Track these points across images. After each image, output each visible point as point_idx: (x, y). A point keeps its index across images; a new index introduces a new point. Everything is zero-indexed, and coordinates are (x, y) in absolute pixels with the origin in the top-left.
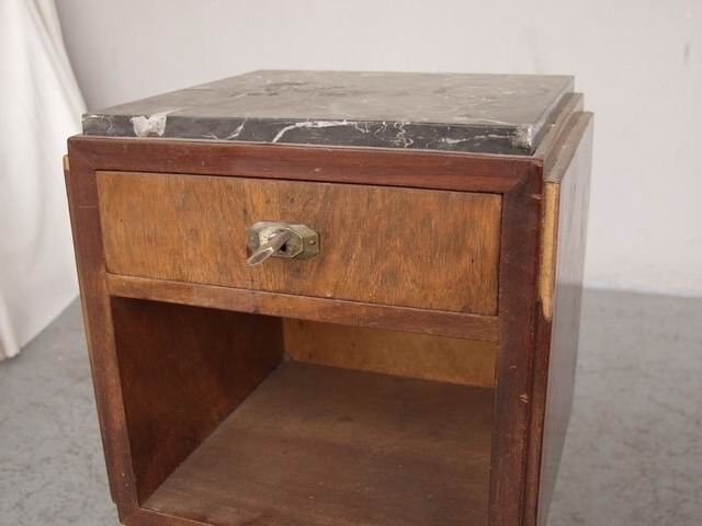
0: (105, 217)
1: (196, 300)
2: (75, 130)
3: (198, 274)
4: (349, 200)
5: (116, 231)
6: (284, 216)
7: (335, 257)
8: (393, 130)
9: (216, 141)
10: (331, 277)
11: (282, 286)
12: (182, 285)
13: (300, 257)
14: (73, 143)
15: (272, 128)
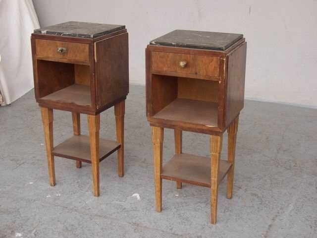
0: (37, 46)
1: (50, 60)
2: (33, 32)
3: (50, 55)
4: (71, 45)
5: (38, 48)
6: (62, 47)
7: (69, 53)
8: (76, 35)
9: (53, 35)
10: (69, 56)
11: (62, 57)
12: (48, 57)
13: (64, 53)
14: (32, 34)
15: (61, 33)
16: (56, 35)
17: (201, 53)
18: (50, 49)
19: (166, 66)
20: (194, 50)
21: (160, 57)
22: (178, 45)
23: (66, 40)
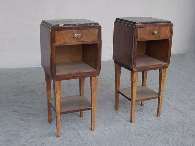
0: (56, 36)
3: (68, 41)
5: (57, 38)
8: (87, 24)
9: (69, 26)
10: (82, 39)
11: (77, 41)
15: (76, 25)
16: (71, 26)
17: (163, 26)
18: (67, 37)
19: (145, 35)
20: (159, 24)
21: (142, 31)
22: (150, 23)
23: (81, 29)
